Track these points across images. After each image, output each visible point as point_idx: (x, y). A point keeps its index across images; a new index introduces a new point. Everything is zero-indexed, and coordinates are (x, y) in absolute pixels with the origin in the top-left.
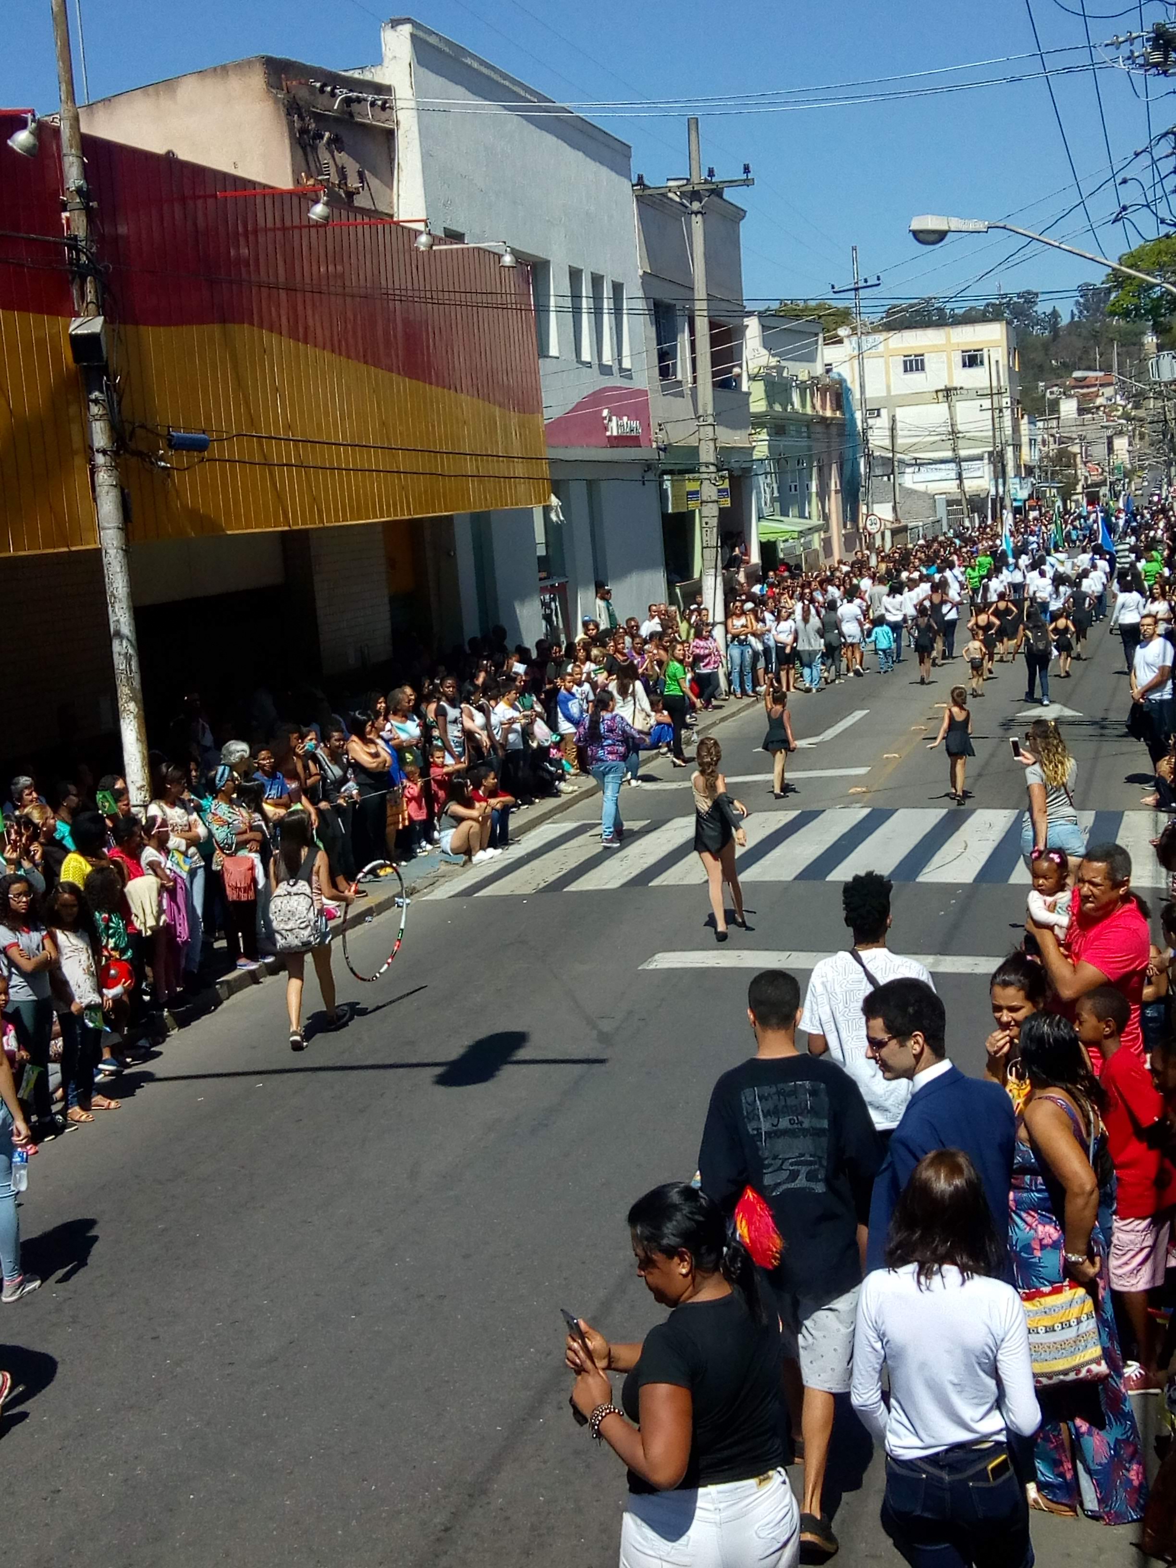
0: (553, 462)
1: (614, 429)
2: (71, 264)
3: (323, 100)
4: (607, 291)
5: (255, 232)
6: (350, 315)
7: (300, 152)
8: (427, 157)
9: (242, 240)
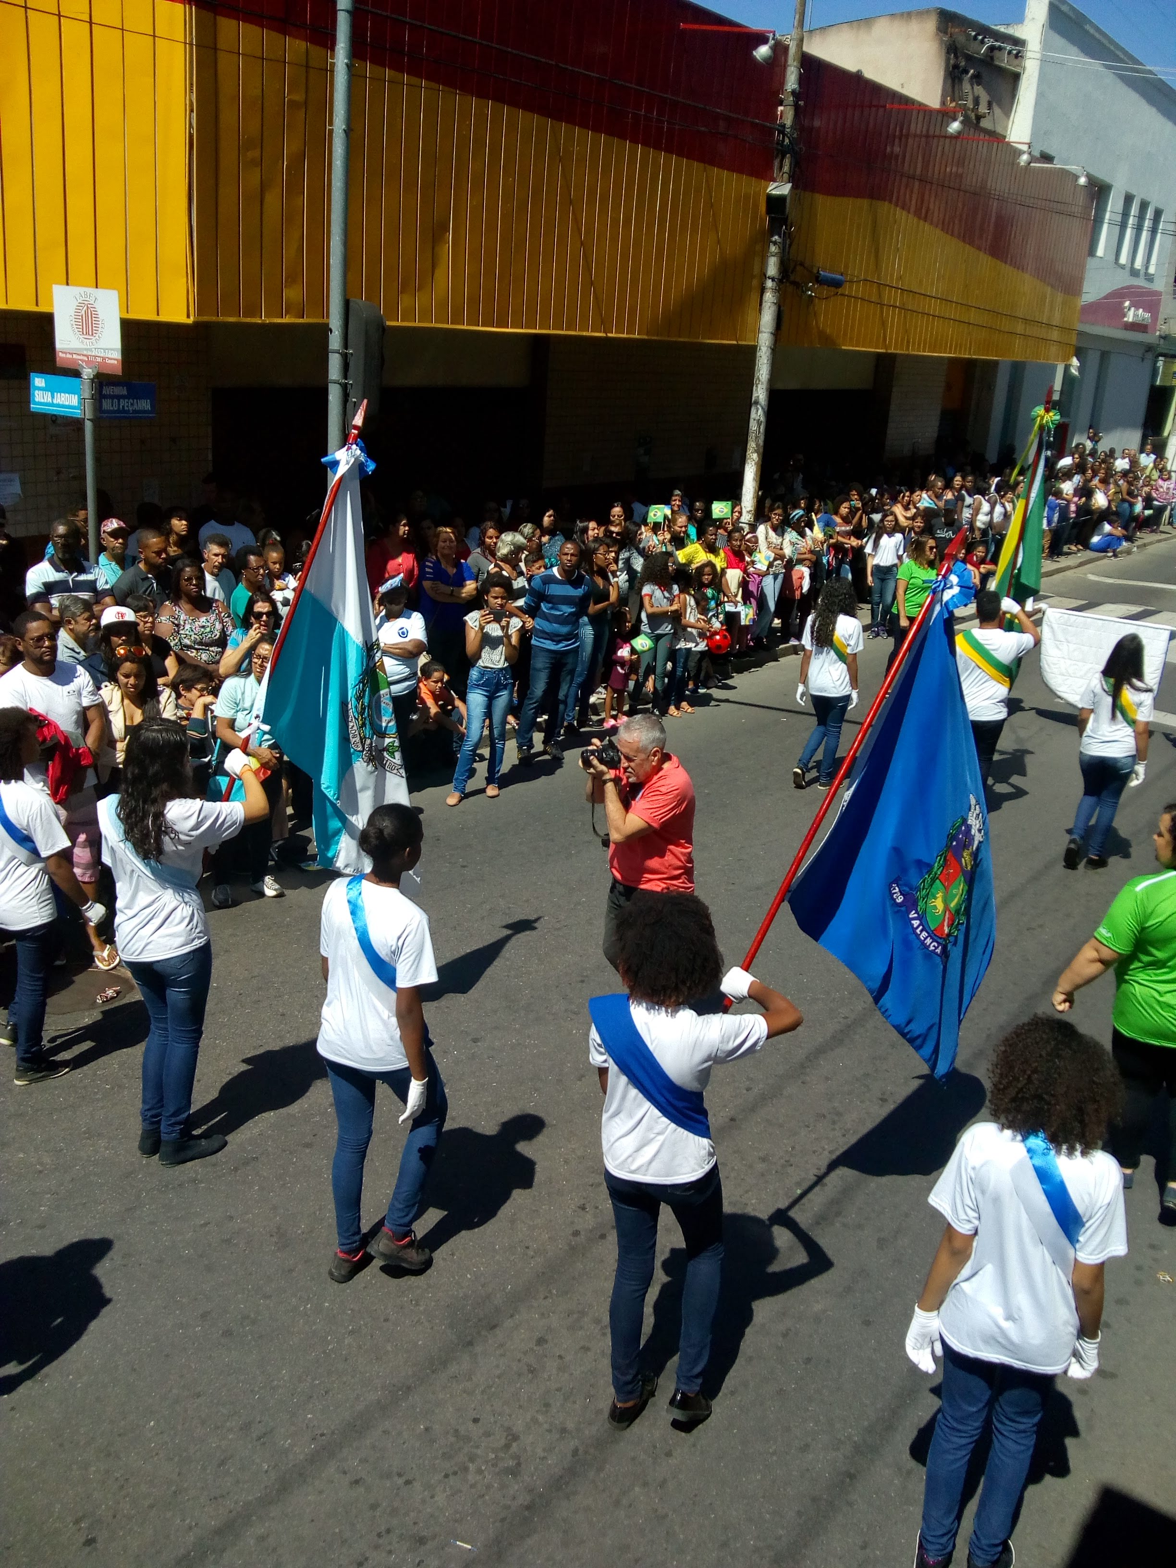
0: (1081, 334)
1: (1130, 317)
2: (778, 144)
3: (974, 46)
4: (1150, 214)
5: (907, 136)
6: (960, 205)
7: (949, 81)
8: (1041, 96)
9: (897, 141)
